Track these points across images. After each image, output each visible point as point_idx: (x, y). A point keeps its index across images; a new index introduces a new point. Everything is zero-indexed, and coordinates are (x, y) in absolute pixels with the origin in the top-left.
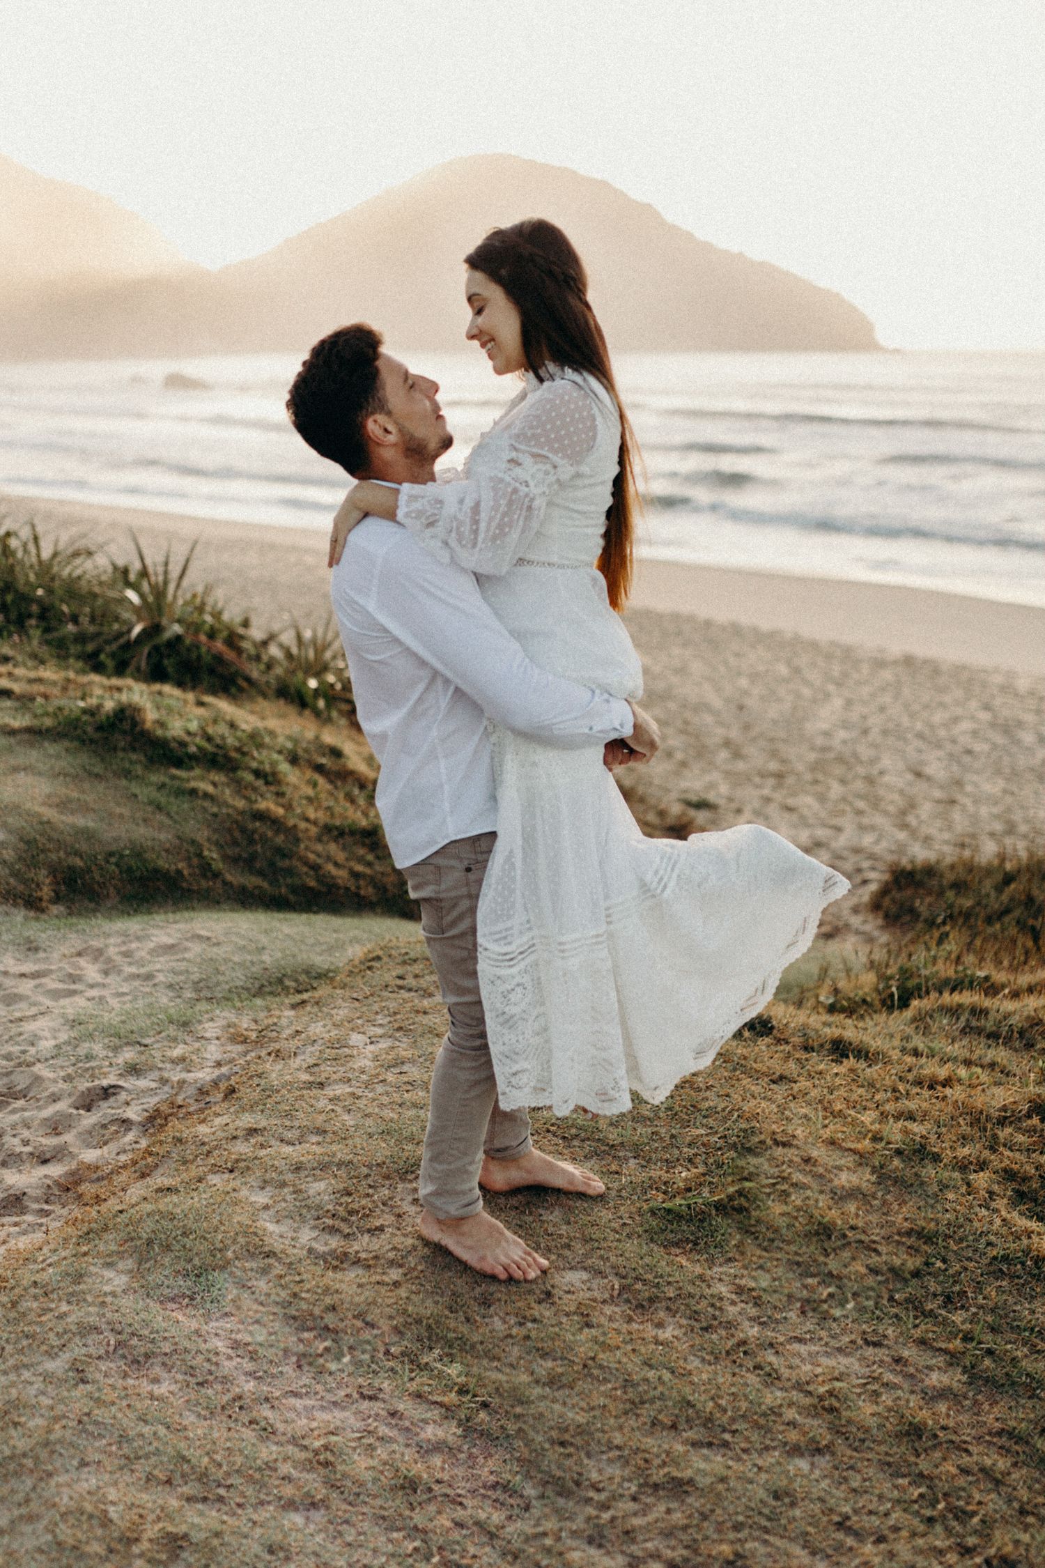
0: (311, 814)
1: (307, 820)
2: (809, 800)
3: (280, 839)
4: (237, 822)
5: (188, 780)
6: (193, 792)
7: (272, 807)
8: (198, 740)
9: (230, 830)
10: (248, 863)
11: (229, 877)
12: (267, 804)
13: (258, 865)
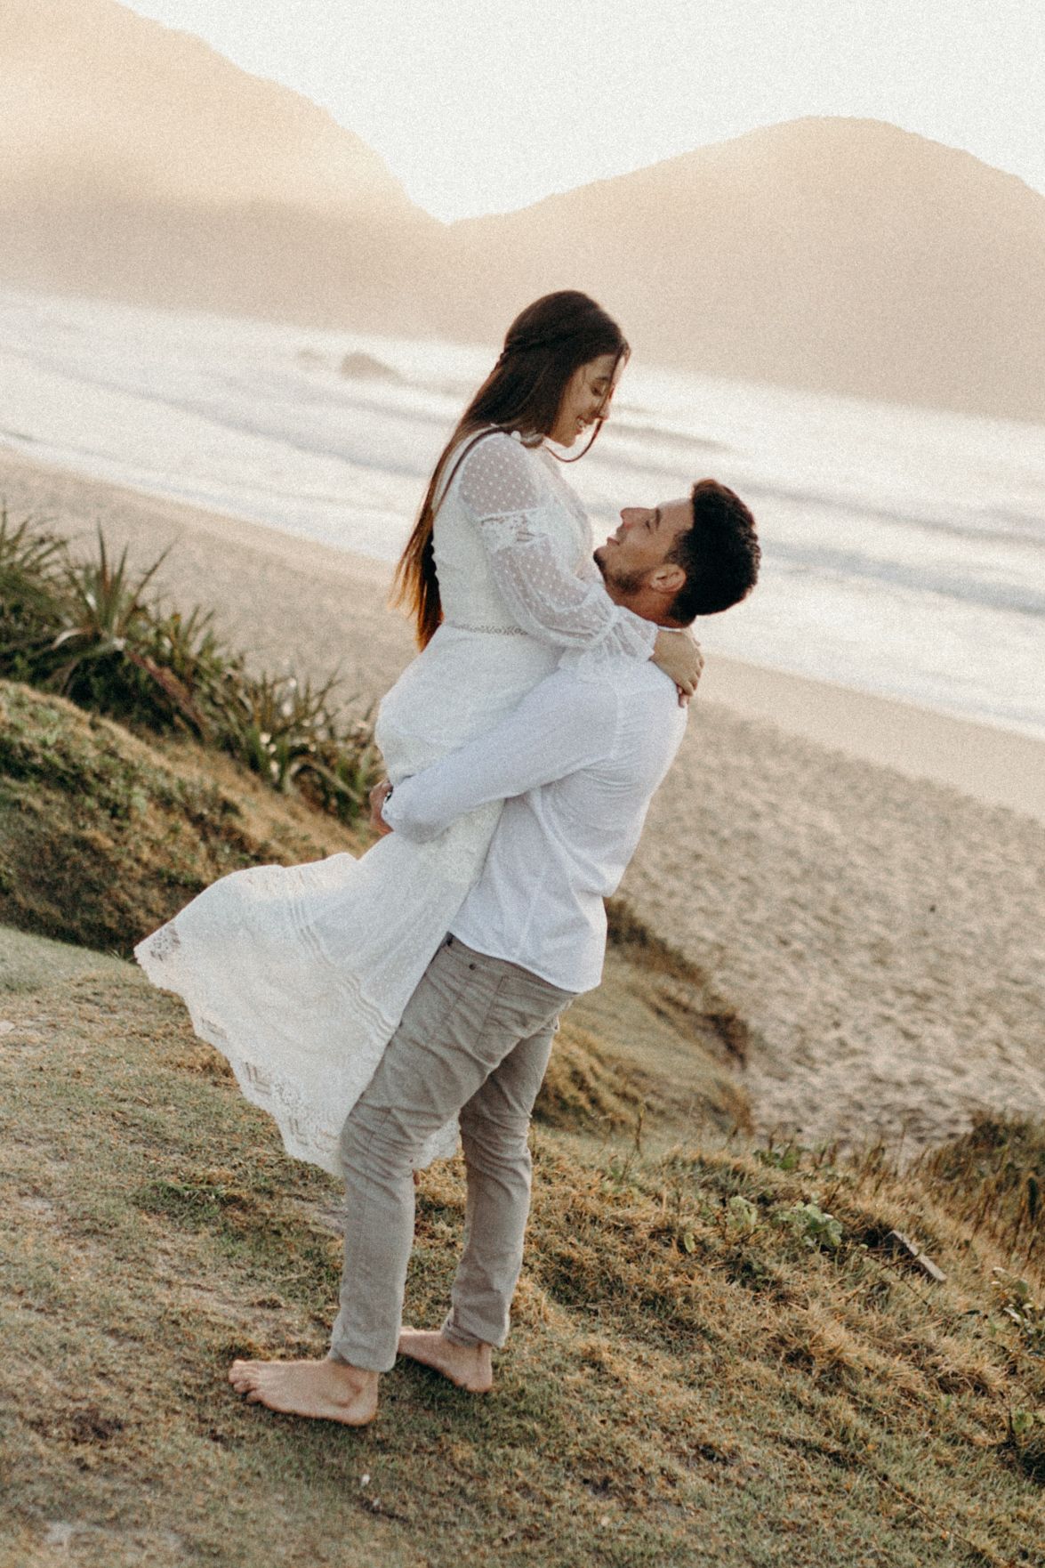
0: (146, 854)
1: (138, 860)
2: (946, 1033)
3: (94, 873)
4: (52, 844)
5: (15, 791)
6: (18, 803)
7: (100, 837)
8: (49, 754)
9: (41, 852)
10: (49, 888)
11: (19, 898)
12: (98, 834)
13: (59, 894)
